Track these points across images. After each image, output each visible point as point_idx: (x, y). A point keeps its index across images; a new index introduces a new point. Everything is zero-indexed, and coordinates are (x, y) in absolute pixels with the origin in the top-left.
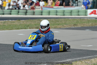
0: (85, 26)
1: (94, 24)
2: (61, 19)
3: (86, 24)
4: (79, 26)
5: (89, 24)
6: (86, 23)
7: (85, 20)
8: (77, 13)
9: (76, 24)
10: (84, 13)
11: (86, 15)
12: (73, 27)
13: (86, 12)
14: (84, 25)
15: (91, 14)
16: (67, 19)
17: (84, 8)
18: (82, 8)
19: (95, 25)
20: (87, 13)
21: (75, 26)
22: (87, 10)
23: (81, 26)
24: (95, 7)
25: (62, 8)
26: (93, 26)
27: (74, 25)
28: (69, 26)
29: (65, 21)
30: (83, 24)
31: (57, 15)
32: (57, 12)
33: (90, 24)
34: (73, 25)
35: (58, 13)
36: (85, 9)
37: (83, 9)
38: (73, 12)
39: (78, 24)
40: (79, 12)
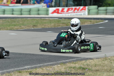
0: (47, 27)
1: (57, 25)
2: (18, 19)
3: (47, 25)
4: (40, 27)
5: (51, 24)
6: (47, 24)
7: (46, 20)
8: (37, 12)
9: (36, 25)
10: (45, 12)
11: (47, 14)
12: (33, 28)
13: (47, 11)
15: (53, 13)
16: (25, 19)
17: (45, 6)
18: (43, 6)
20: (48, 12)
21: (35, 27)
22: (48, 8)
23: (42, 27)
24: (58, 5)
25: (19, 6)
26: (56, 27)
28: (27, 27)
29: (22, 21)
30: (45, 24)
31: (13, 14)
32: (13, 10)
33: (53, 24)
34: (32, 25)
35: (14, 12)
36: (46, 7)
37: (44, 7)
38: (32, 11)
39: (38, 25)
40: (39, 10)
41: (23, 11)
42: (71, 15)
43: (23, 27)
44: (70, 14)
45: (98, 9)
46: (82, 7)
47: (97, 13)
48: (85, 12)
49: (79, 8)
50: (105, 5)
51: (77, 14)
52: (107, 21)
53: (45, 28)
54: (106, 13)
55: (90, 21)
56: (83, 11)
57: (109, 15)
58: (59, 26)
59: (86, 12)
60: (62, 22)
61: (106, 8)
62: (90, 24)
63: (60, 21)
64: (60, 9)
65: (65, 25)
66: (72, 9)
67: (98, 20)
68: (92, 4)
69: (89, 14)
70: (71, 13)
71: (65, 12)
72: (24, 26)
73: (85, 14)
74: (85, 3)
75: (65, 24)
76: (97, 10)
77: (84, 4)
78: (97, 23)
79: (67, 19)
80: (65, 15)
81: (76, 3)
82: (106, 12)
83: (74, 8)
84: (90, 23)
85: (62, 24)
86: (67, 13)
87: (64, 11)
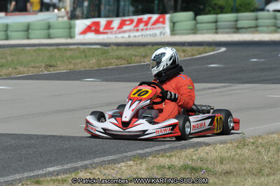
0: (79, 67)
1: (103, 62)
2: (2, 50)
3: (80, 63)
4: (63, 69)
5: (89, 61)
6: (79, 61)
7: (71, 50)
8: (45, 32)
9: (53, 63)
11: (71, 37)
12: (46, 72)
13: (71, 28)
14: (75, 64)
15: (84, 32)
16: (18, 48)
17: (63, 17)
18: (59, 17)
19: (106, 63)
20: (72, 30)
21: (51, 69)
22: (72, 22)
23: (69, 67)
26: (104, 68)
27: (47, 65)
28: (31, 69)
29: (12, 55)
30: (73, 61)
33: (93, 61)
34: (43, 65)
36: (66, 19)
37: (60, 19)
38: (33, 30)
39: (59, 63)
40: (49, 27)
41: (10, 29)
42: (129, 37)
43: (21, 69)
44: (126, 35)
45: (195, 19)
46: (155, 17)
47: (193, 29)
48: (164, 28)
49: (150, 18)
50: (210, 9)
51: (144, 33)
52: (223, 49)
53: (76, 70)
54: (217, 29)
55: (184, 51)
56: (160, 25)
57: (223, 33)
58: (111, 64)
59: (167, 27)
60: (111, 54)
61: (216, 18)
62: (185, 56)
63: (108, 53)
64: (103, 21)
65: (123, 62)
66: (132, 21)
67: (201, 48)
68: (179, 7)
69: (173, 32)
70: (130, 31)
71: (115, 29)
72: (25, 67)
73: (164, 34)
74: (161, 7)
75: (124, 60)
76: (194, 22)
77: (159, 9)
78: (200, 54)
79: (123, 48)
80: (116, 37)
81: (140, 7)
82: (216, 26)
83: (136, 18)
84: (182, 54)
85: (116, 58)
86: (120, 33)
87: (112, 26)
